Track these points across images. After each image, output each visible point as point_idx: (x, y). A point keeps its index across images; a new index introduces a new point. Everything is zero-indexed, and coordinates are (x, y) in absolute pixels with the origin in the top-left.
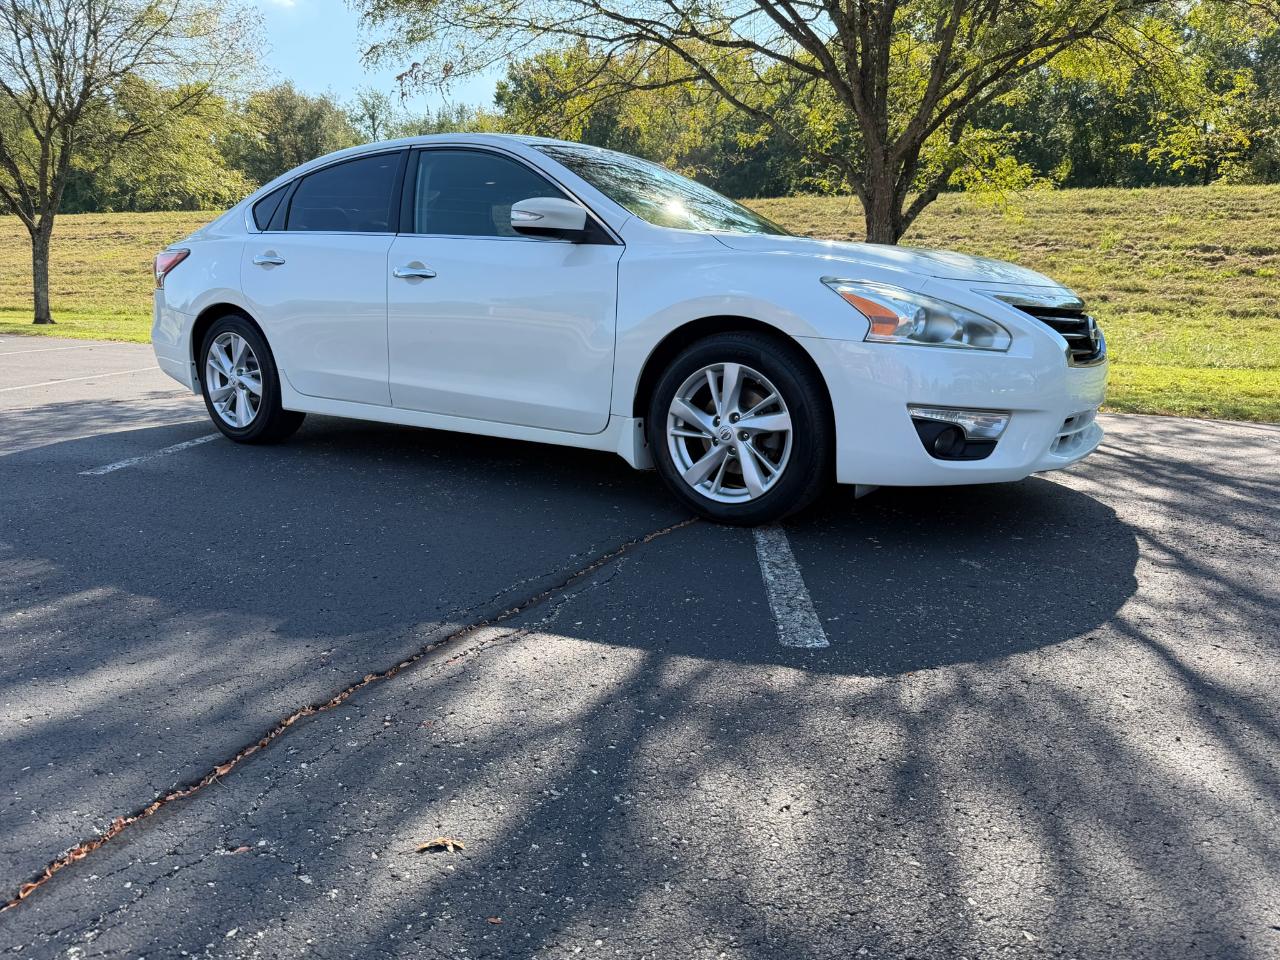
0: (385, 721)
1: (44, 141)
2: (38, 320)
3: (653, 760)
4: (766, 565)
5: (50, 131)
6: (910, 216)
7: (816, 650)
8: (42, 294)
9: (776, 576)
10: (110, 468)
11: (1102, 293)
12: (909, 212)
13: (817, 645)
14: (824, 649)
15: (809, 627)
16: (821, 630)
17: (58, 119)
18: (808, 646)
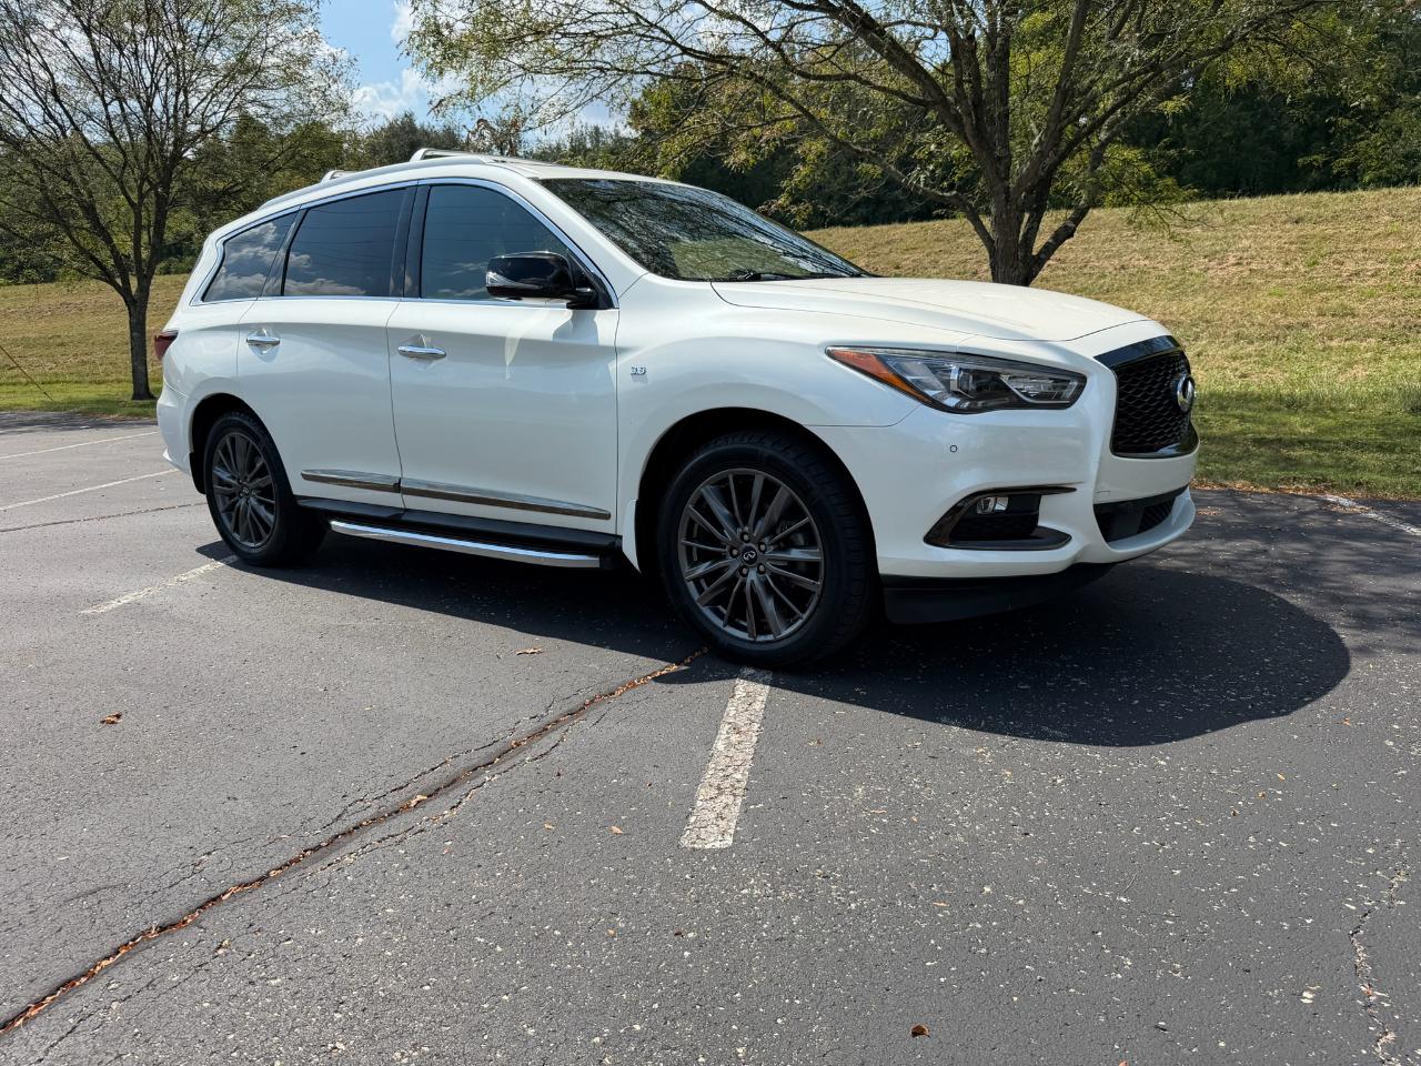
0: (220, 947)
1: (136, 208)
2: (136, 396)
3: (459, 1005)
4: (725, 728)
5: (141, 196)
6: (1043, 256)
7: (713, 852)
8: (141, 368)
9: (729, 745)
10: (114, 604)
11: (1302, 320)
12: (1040, 252)
13: (718, 845)
14: (721, 851)
15: (723, 819)
16: (733, 825)
17: (150, 183)
18: (707, 847)
